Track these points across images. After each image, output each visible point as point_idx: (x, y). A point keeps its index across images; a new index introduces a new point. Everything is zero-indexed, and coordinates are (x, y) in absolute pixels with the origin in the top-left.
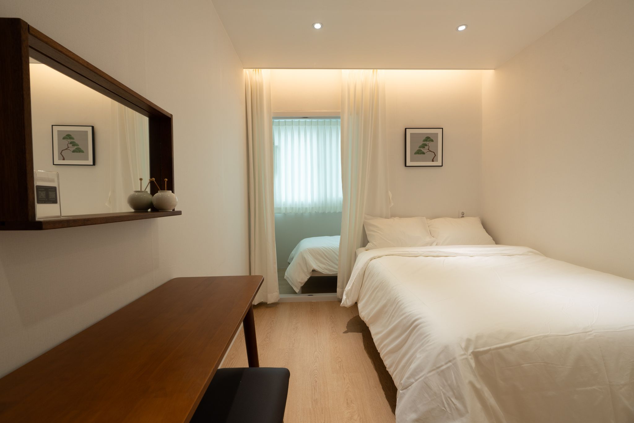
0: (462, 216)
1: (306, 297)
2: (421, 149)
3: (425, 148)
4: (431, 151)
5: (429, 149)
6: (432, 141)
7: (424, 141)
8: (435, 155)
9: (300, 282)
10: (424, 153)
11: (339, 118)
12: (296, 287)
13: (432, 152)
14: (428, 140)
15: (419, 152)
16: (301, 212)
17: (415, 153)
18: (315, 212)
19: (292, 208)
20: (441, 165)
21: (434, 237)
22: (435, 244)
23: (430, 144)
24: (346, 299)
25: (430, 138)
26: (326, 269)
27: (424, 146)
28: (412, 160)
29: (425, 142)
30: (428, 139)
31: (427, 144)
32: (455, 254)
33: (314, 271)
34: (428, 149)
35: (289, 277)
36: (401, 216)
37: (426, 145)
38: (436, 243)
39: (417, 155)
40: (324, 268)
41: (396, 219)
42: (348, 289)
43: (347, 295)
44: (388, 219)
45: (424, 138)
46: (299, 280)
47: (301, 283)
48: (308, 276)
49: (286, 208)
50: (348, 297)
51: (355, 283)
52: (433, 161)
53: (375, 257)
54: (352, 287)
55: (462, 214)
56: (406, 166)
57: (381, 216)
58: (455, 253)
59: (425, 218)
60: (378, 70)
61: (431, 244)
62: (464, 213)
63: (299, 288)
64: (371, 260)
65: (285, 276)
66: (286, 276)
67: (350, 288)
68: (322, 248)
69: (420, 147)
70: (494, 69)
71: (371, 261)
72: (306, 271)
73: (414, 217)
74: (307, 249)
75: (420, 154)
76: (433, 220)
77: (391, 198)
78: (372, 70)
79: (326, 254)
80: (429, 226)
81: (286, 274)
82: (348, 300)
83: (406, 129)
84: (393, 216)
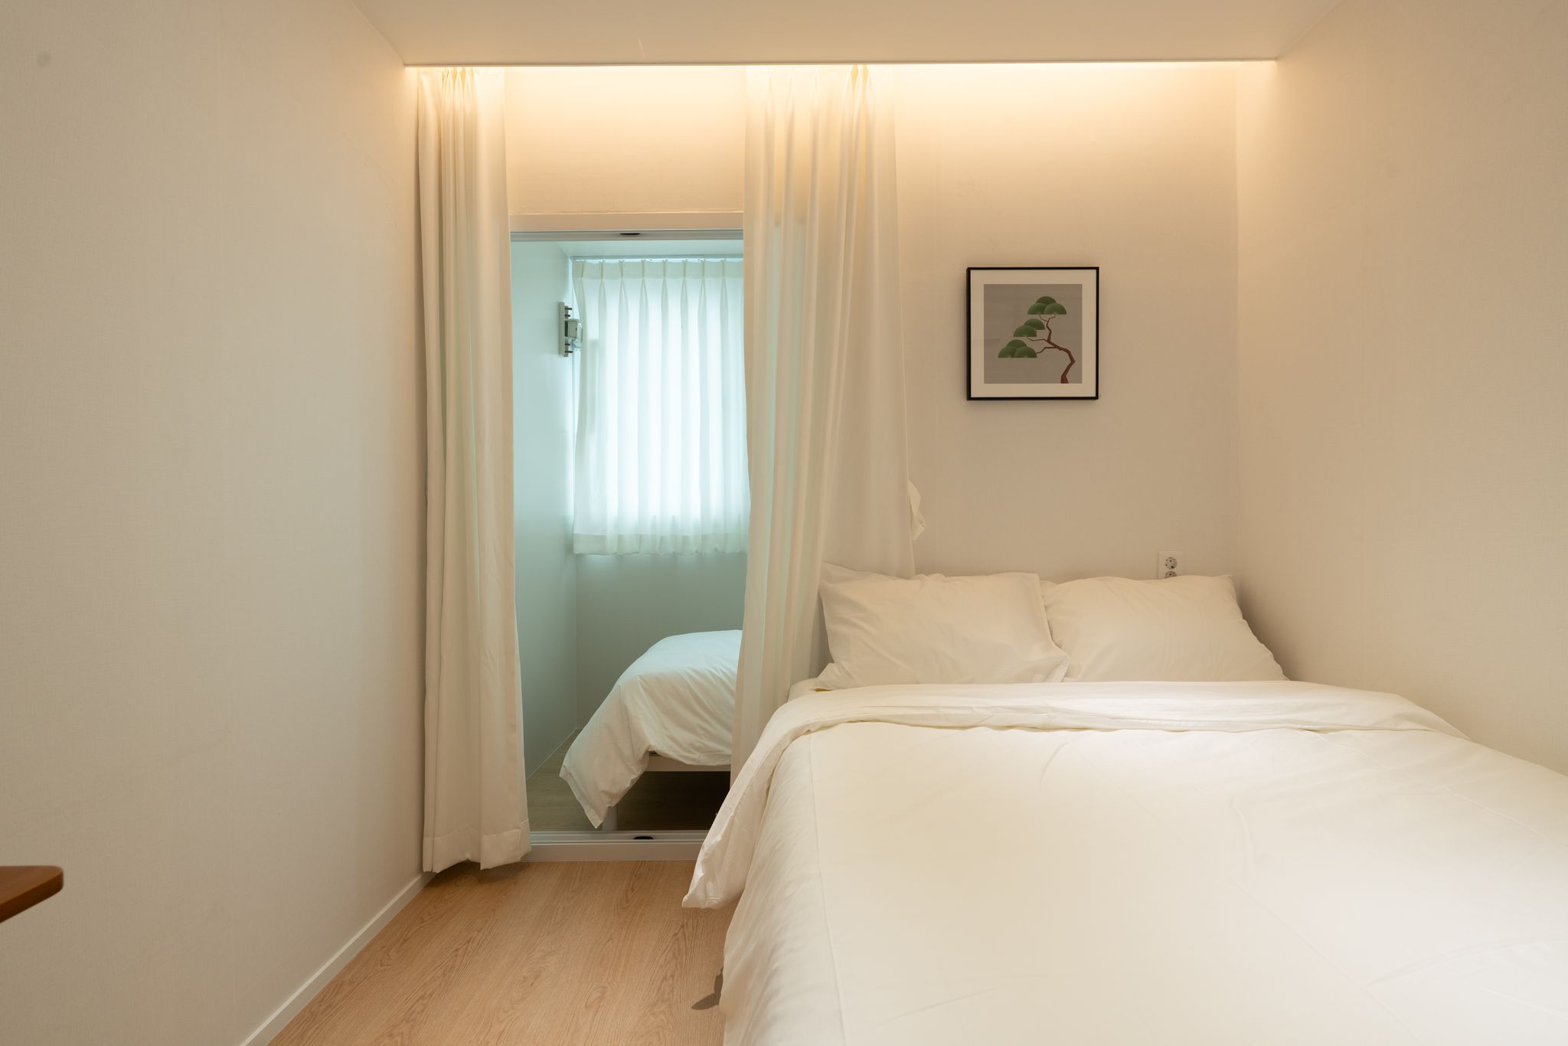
0: (1167, 570)
1: (626, 845)
2: (1024, 339)
3: (1035, 335)
4: (1055, 346)
5: (1052, 340)
6: (1062, 311)
7: (1033, 311)
8: (1073, 361)
9: (603, 791)
10: (1032, 354)
11: (736, 234)
12: (593, 806)
13: (1060, 349)
14: (1049, 307)
15: (1015, 350)
16: (672, 550)
17: (1003, 354)
18: (716, 550)
19: (640, 538)
20: (1094, 395)
21: (1060, 646)
22: (1063, 674)
23: (1055, 322)
24: (705, 880)
25: (1054, 301)
26: (698, 749)
27: (1031, 329)
28: (989, 379)
29: (1036, 317)
30: (1047, 304)
31: (1045, 323)
32: (1110, 725)
33: (653, 754)
34: (1048, 341)
35: (574, 774)
36: (951, 571)
37: (1041, 326)
38: (1066, 669)
39: (1008, 360)
40: (692, 745)
41: (933, 582)
42: (713, 842)
43: (705, 862)
44: (908, 578)
45: (1033, 302)
46: (604, 786)
47: (611, 796)
48: (635, 770)
49: (620, 539)
50: (710, 875)
51: (736, 819)
52: (1064, 380)
53: (808, 725)
54: (726, 837)
55: (1170, 564)
56: (969, 398)
57: (884, 572)
58: (1114, 718)
59: (1036, 576)
60: (871, 67)
61: (1044, 674)
62: (1176, 563)
63: (604, 812)
64: (796, 735)
65: (562, 769)
66: (565, 767)
67: (719, 838)
68: (690, 677)
69: (1019, 333)
70: (1276, 59)
71: (794, 740)
72: (627, 752)
73: (998, 572)
74: (641, 676)
75: (1020, 356)
76: (1061, 585)
77: (915, 511)
78: (849, 67)
79: (701, 696)
80: (1046, 608)
81: (566, 762)
82: (710, 885)
83: (969, 270)
84: (925, 569)
